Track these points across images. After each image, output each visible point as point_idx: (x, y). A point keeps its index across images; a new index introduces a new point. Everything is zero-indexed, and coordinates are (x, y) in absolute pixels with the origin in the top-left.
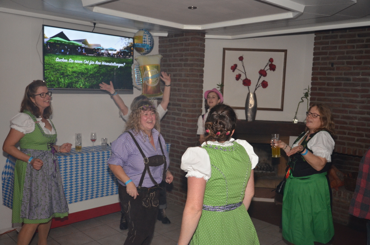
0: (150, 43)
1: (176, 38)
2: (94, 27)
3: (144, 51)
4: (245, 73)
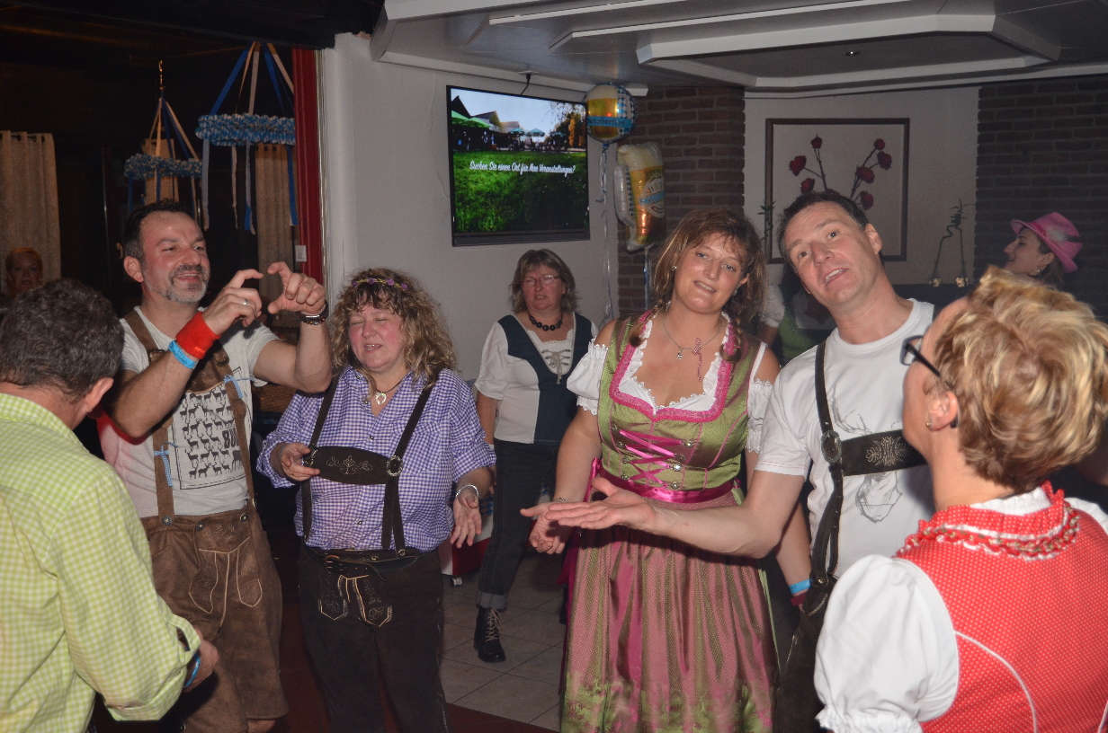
0: (633, 115)
1: (672, 99)
2: (528, 83)
3: (617, 134)
4: (823, 177)
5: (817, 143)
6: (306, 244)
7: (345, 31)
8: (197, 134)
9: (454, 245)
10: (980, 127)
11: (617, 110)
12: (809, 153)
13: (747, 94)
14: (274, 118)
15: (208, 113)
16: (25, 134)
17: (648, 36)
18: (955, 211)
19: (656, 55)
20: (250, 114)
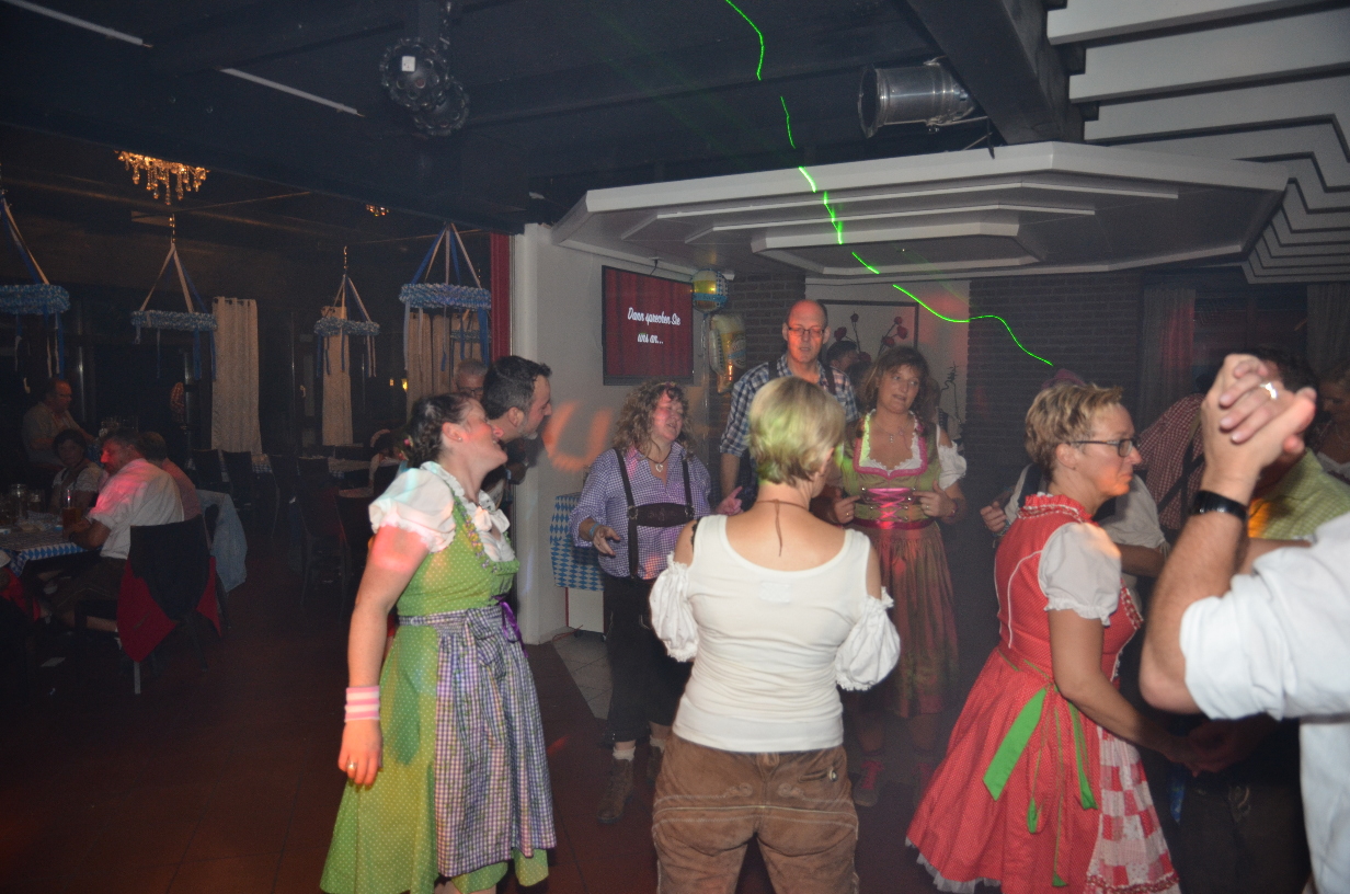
0: (724, 293)
1: (752, 283)
2: (655, 267)
3: (713, 307)
5: (855, 318)
7: (532, 221)
8: (401, 298)
9: (604, 384)
10: (971, 310)
11: (714, 289)
12: (849, 324)
13: (808, 280)
14: (465, 288)
15: (408, 281)
17: (762, 232)
18: (950, 371)
19: (769, 246)
20: (446, 284)
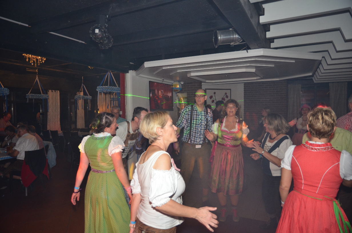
0: (181, 87)
1: (188, 85)
2: (163, 81)
3: (178, 91)
4: (216, 99)
5: (215, 93)
6: (122, 111)
7: (131, 70)
8: (97, 90)
9: (150, 111)
10: (244, 91)
11: (178, 86)
12: (213, 95)
13: (202, 84)
14: (113, 87)
15: (99, 86)
16: (54, 91)
19: (192, 75)
20: (108, 86)
